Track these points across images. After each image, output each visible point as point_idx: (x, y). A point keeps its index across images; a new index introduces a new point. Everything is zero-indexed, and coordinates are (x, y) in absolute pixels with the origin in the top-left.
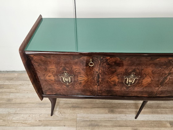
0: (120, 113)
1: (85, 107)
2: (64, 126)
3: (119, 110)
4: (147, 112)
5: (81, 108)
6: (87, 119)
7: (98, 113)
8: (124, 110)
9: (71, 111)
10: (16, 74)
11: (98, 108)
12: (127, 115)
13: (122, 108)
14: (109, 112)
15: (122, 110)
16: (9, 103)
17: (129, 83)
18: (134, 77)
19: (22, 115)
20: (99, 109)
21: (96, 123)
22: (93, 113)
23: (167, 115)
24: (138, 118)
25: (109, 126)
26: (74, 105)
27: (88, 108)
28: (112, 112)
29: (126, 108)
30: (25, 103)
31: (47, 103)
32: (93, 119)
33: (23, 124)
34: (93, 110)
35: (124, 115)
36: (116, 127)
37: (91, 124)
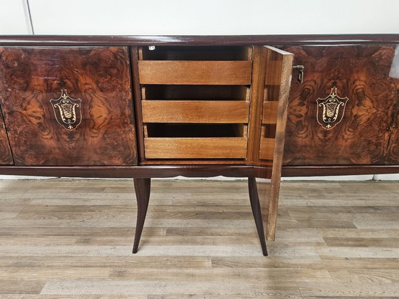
0: (105, 243)
1: (24, 235)
3: (105, 238)
4: (169, 242)
5: (16, 235)
6: (13, 255)
7: (49, 245)
8: (117, 238)
11: (55, 235)
12: (117, 247)
13: (113, 236)
14: (77, 242)
17: (67, 119)
18: (69, 103)
20: (55, 238)
21: (29, 261)
22: (35, 245)
23: (214, 247)
24: (139, 252)
25: (59, 266)
26: (3, 231)
27: (32, 236)
28: (83, 243)
32: (28, 255)
34: (41, 239)
35: (112, 247)
36: (74, 268)
37: (17, 263)
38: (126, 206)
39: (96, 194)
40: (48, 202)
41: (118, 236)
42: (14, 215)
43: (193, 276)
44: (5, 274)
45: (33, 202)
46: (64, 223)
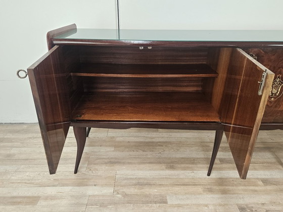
0: (185, 169)
1: (129, 163)
2: (95, 185)
3: (183, 165)
4: (225, 168)
5: (124, 163)
6: (132, 177)
7: (150, 170)
8: (191, 166)
9: (107, 168)
10: (25, 126)
11: (149, 163)
12: (195, 172)
13: (187, 163)
14: (166, 168)
15: (187, 165)
16: (8, 159)
19: (28, 174)
20: (151, 165)
21: (145, 181)
22: (141, 170)
23: (257, 171)
24: (211, 175)
25: (167, 185)
26: (113, 160)
27: (134, 163)
28: (171, 168)
29: (193, 163)
30: (35, 159)
31: (70, 159)
32: (142, 177)
33: (28, 185)
34: (142, 166)
35: (191, 171)
36: (177, 186)
37: (138, 182)
38: (180, 142)
39: (155, 133)
40: (128, 139)
41: (190, 164)
42: (113, 149)
43: (256, 191)
44: (136, 191)
45: (118, 139)
46: (149, 154)
